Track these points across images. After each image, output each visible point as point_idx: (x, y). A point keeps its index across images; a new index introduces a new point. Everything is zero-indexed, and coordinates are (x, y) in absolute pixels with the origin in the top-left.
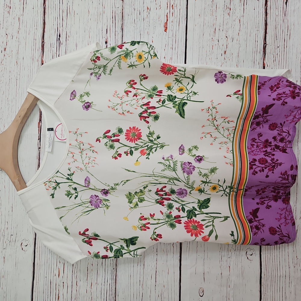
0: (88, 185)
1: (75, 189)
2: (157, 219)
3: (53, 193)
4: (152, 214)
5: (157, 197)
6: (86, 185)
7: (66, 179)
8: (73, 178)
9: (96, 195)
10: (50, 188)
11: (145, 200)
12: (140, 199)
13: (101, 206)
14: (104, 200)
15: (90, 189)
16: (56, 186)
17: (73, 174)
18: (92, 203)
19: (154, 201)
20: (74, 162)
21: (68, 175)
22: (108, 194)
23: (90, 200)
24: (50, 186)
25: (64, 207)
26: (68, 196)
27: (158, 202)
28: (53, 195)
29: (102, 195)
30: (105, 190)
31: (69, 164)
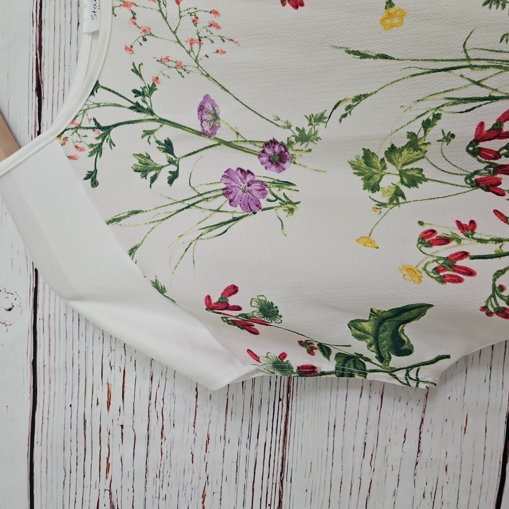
0: (214, 128)
1: (168, 147)
2: (492, 240)
3: (92, 169)
4: (466, 222)
5: (475, 165)
6: (207, 128)
7: (131, 108)
8: (156, 102)
9: (242, 170)
10: (82, 150)
11: (426, 180)
12: (407, 176)
13: (264, 203)
14: (273, 183)
15: (222, 142)
16: (100, 141)
17: (152, 89)
18: (231, 197)
19: (461, 180)
20: (145, 40)
21: (136, 93)
22: (288, 163)
23: (224, 186)
24: (80, 145)
25: (136, 212)
26: (144, 172)
27: (477, 184)
28: (92, 177)
29: (266, 168)
30: (274, 147)
31: (130, 50)
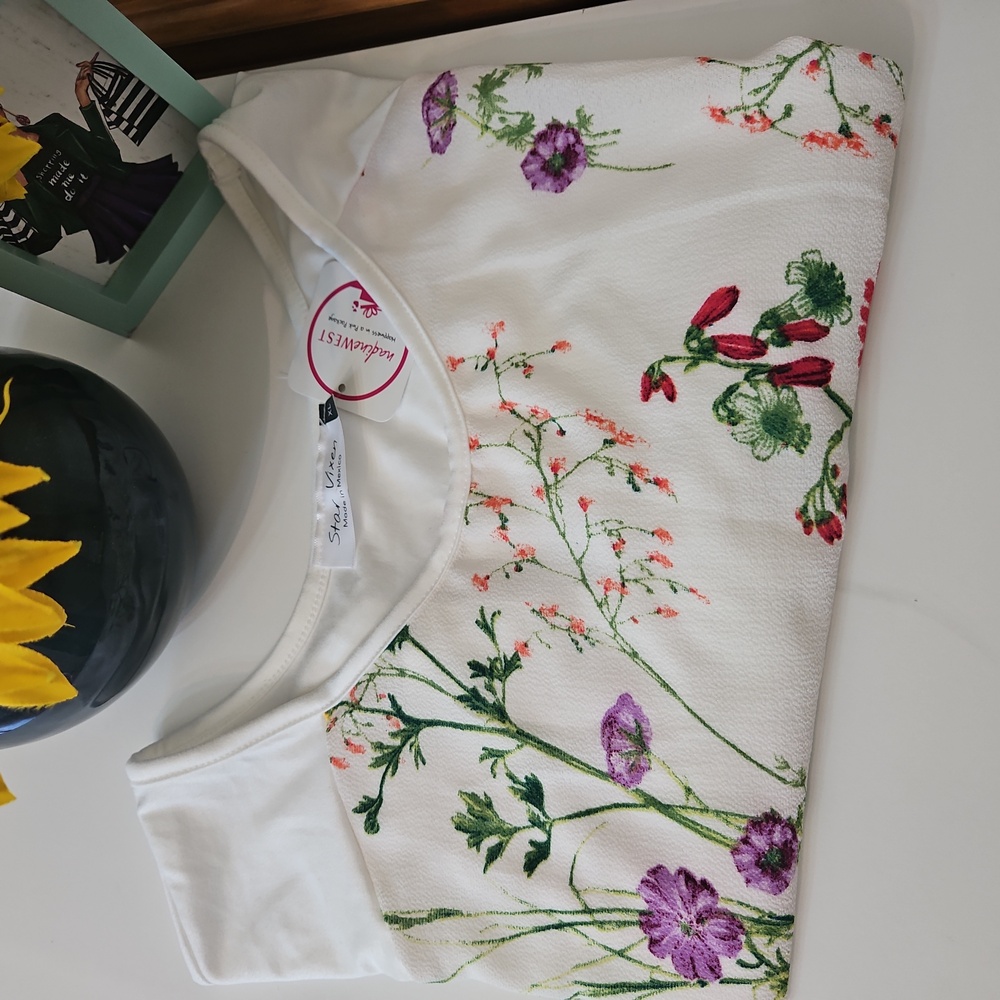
0: (637, 771)
1: (533, 792)
3: (375, 796)
6: (620, 767)
7: (461, 698)
8: (516, 693)
9: (689, 878)
10: (358, 750)
13: (729, 967)
14: (758, 921)
15: (650, 802)
16: (397, 742)
17: (511, 664)
18: (656, 934)
20: (519, 569)
21: (477, 668)
23: (644, 906)
24: (355, 741)
26: (476, 838)
28: (370, 808)
29: (748, 881)
30: (771, 832)
31: (482, 585)
